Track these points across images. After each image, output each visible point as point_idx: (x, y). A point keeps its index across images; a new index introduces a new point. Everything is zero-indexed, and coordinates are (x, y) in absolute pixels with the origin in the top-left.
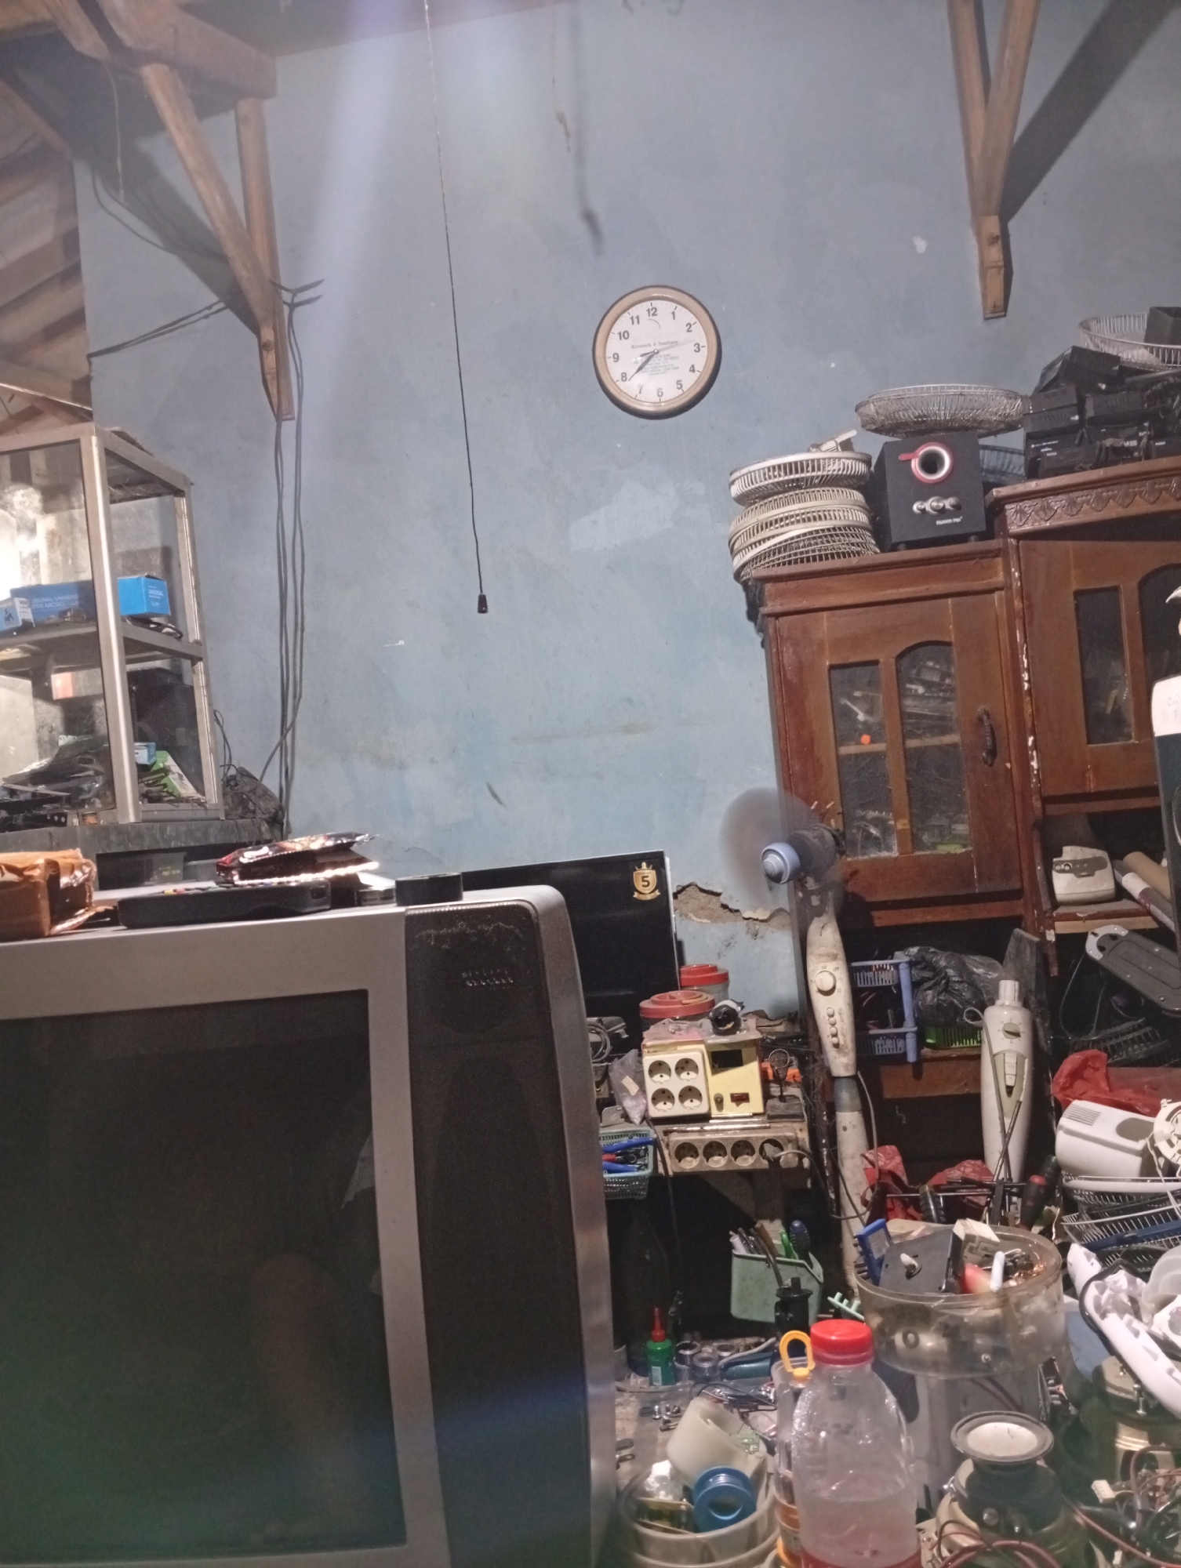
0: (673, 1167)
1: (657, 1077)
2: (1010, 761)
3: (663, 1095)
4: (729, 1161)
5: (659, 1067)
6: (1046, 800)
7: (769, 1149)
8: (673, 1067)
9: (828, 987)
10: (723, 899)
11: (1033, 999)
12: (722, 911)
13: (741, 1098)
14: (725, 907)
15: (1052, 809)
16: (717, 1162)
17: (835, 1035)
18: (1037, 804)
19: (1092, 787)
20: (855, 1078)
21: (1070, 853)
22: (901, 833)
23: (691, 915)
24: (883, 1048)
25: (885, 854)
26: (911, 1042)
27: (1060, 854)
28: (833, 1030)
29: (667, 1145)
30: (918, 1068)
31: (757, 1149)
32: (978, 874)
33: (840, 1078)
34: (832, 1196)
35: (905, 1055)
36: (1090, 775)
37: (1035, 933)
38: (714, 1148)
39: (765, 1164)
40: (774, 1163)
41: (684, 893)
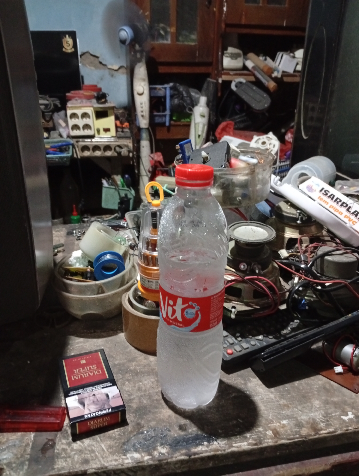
0: (80, 154)
1: (73, 120)
2: (216, 7)
3: (76, 127)
4: (102, 153)
5: (74, 115)
6: (227, 25)
7: (118, 149)
8: (80, 115)
9: (141, 92)
10: (100, 60)
11: (211, 104)
12: (99, 64)
13: (107, 130)
14: (101, 63)
15: (228, 30)
16: (97, 153)
17: (142, 112)
18: (223, 26)
19: (243, 22)
20: (148, 129)
21: (231, 50)
22: (172, 34)
23: (87, 65)
24: (158, 120)
25: (165, 42)
26: (168, 118)
27: (226, 49)
28: (142, 109)
29: (78, 147)
30: (169, 128)
31: (113, 148)
32: (199, 54)
33: (142, 129)
34: (136, 172)
35: (165, 123)
36: (244, 17)
37: (215, 79)
38: (96, 148)
39: (116, 154)
40: (119, 153)
41: (84, 56)
